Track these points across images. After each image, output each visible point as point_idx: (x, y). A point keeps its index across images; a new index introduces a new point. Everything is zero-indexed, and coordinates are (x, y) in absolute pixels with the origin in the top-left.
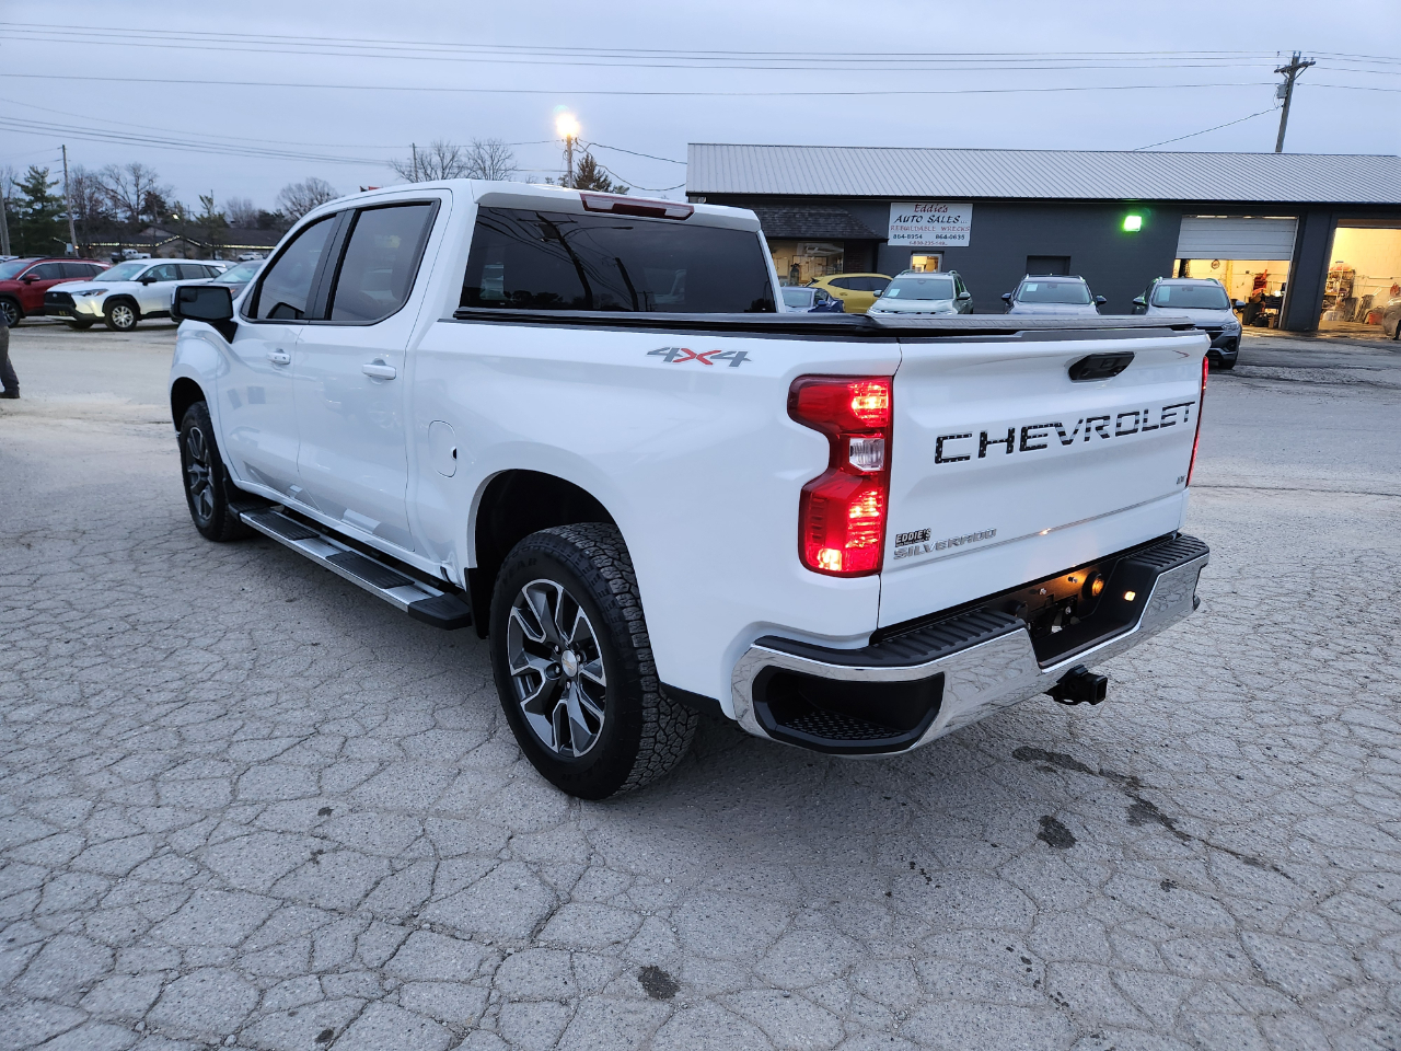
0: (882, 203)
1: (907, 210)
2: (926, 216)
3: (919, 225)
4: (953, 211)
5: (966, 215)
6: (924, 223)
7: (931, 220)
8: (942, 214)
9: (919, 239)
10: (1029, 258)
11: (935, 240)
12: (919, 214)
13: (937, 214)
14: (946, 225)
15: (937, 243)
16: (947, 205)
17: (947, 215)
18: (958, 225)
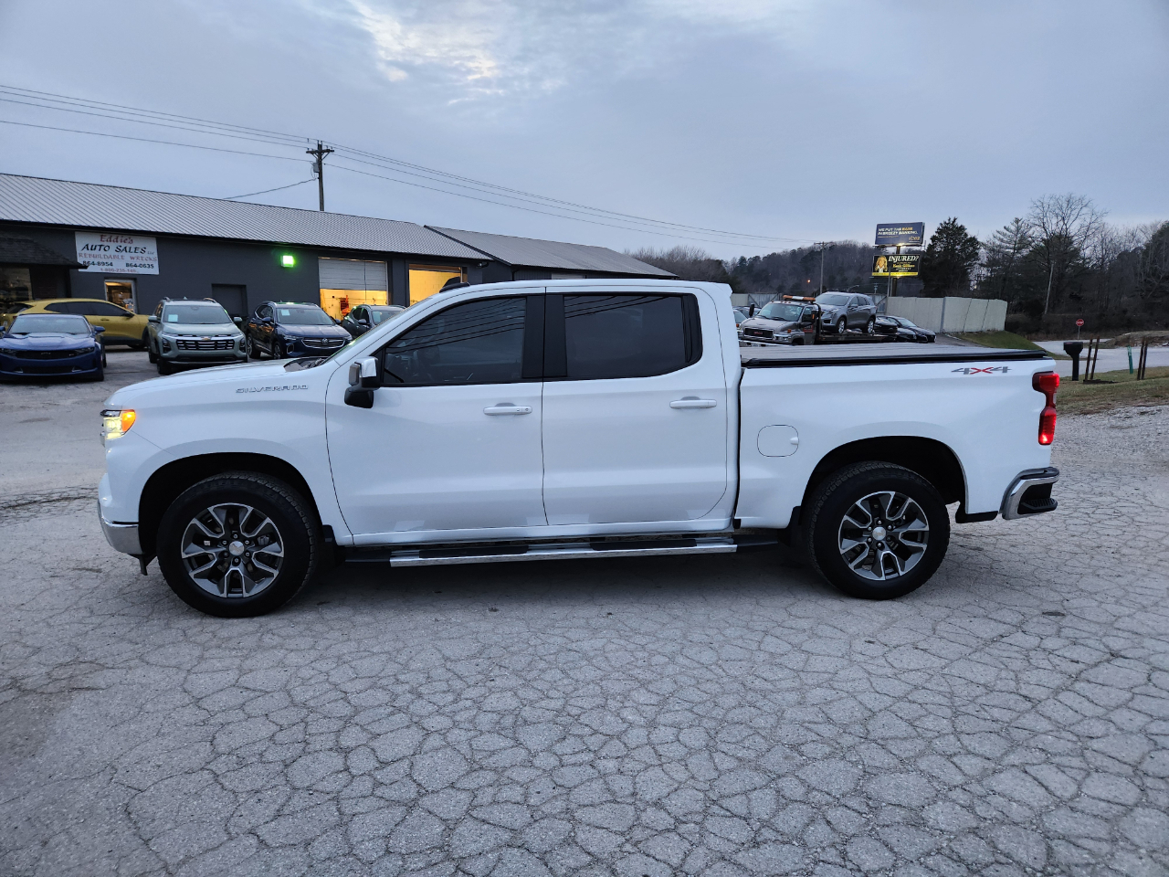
0: (68, 232)
1: (94, 240)
2: (113, 246)
3: (108, 253)
4: (138, 243)
5: (152, 247)
6: (112, 252)
7: (118, 250)
8: (128, 245)
9: (110, 267)
10: (214, 286)
11: (126, 269)
12: (106, 244)
13: (123, 245)
14: (134, 255)
15: (127, 271)
16: (132, 238)
17: (133, 246)
18: (145, 255)
